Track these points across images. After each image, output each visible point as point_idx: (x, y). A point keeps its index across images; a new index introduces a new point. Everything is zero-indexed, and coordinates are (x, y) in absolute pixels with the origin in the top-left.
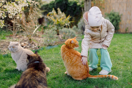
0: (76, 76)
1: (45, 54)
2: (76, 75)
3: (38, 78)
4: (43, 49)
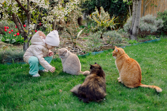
1: (92, 60)
3: (100, 83)
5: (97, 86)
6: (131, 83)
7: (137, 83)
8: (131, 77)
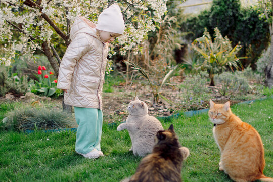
0: (237, 173)
1: (182, 126)
2: (235, 172)
4: (180, 116)
5: (160, 178)
6: (242, 173)
7: (254, 174)
8: (242, 160)
